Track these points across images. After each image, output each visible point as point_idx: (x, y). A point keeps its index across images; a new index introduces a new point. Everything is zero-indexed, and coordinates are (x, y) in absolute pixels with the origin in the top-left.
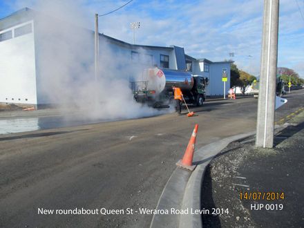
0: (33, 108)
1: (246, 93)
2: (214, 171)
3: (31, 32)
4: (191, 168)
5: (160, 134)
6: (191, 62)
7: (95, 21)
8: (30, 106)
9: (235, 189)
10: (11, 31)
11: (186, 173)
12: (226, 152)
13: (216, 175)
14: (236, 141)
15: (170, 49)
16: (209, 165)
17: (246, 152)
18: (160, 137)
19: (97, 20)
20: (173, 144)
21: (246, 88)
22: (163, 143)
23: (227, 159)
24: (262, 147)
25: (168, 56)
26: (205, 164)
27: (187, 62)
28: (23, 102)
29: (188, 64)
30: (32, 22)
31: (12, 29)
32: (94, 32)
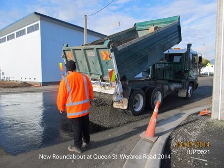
0: (39, 85)
1: (201, 73)
2: (174, 144)
4: (153, 140)
8: (37, 83)
9: (194, 164)
10: (25, 29)
11: (148, 144)
12: (185, 124)
13: (175, 148)
14: (194, 114)
16: (170, 137)
17: (203, 125)
19: (86, 20)
21: (202, 70)
23: (186, 130)
24: (217, 120)
26: (166, 136)
28: (32, 80)
30: (39, 22)
31: (26, 28)
32: (83, 29)
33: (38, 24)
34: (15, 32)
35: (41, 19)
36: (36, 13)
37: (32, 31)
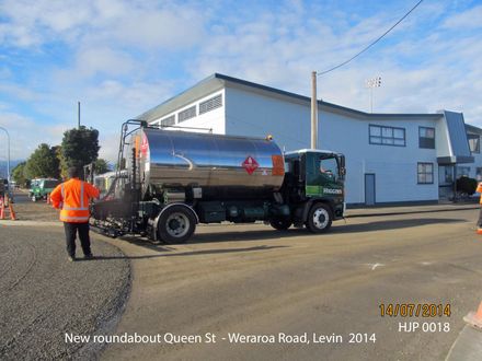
3: (220, 105)
5: (425, 263)
6: (478, 137)
7: (312, 83)
10: (194, 107)
15: (437, 117)
18: (427, 268)
19: (315, 81)
20: (454, 281)
22: (435, 278)
25: (433, 129)
27: (469, 137)
29: (471, 141)
30: (223, 92)
31: (197, 103)
32: (309, 100)
33: (220, 96)
34: (176, 113)
35: (226, 86)
36: (217, 76)
37: (209, 110)
